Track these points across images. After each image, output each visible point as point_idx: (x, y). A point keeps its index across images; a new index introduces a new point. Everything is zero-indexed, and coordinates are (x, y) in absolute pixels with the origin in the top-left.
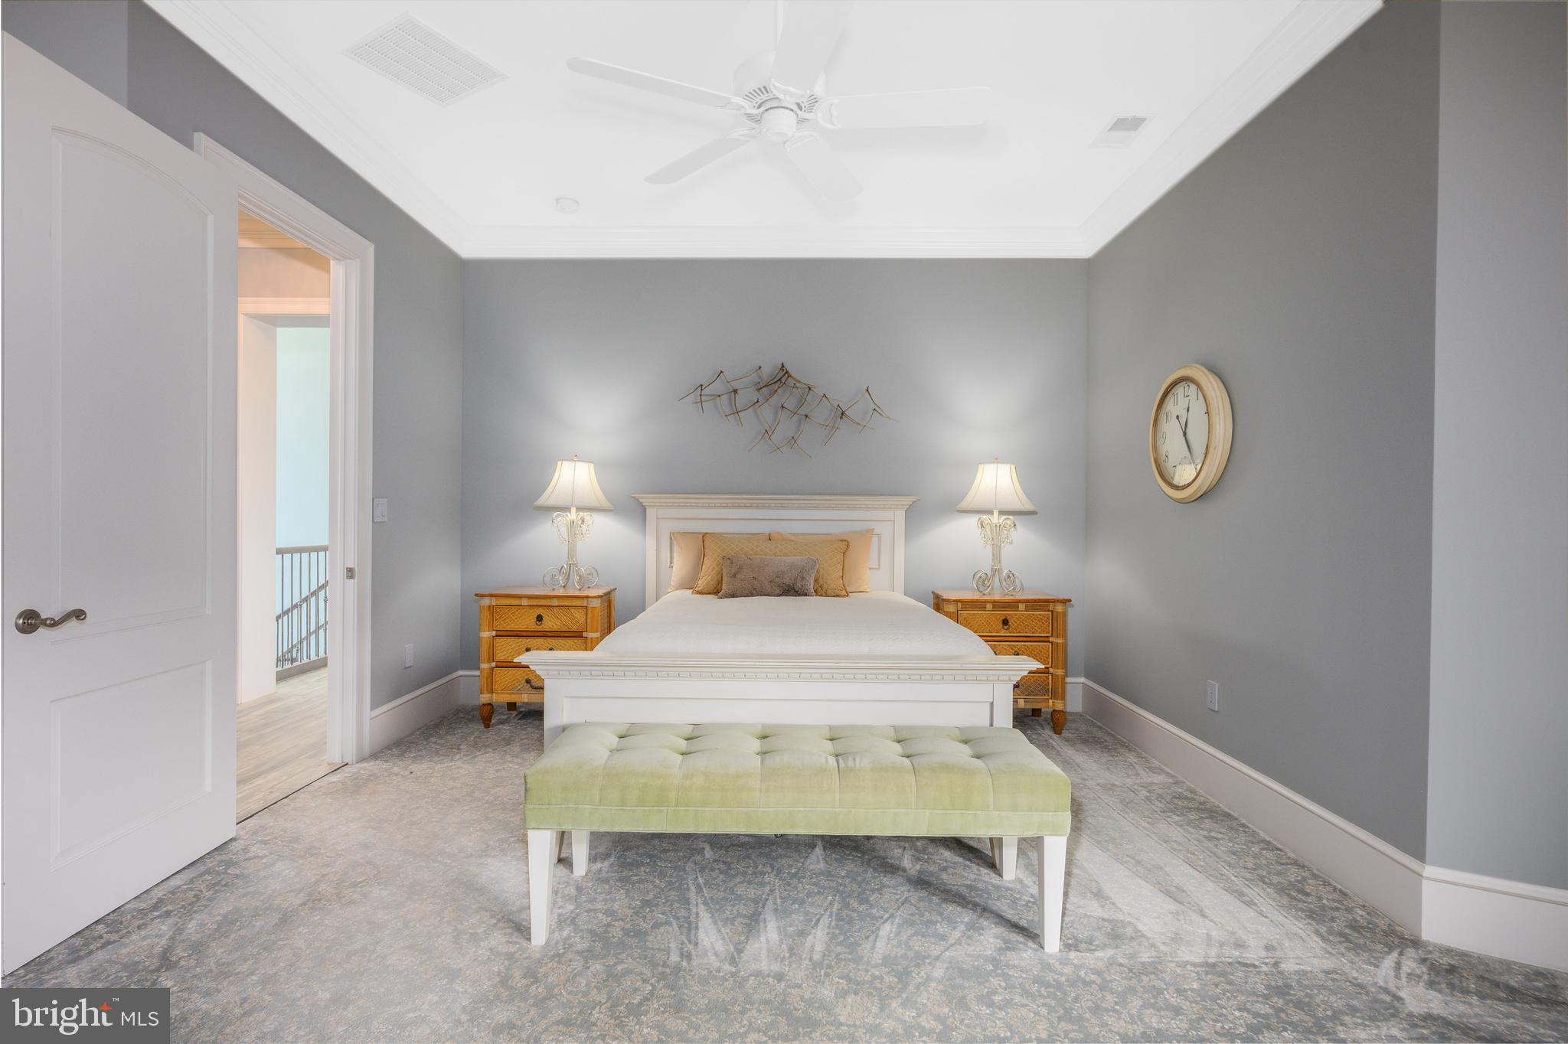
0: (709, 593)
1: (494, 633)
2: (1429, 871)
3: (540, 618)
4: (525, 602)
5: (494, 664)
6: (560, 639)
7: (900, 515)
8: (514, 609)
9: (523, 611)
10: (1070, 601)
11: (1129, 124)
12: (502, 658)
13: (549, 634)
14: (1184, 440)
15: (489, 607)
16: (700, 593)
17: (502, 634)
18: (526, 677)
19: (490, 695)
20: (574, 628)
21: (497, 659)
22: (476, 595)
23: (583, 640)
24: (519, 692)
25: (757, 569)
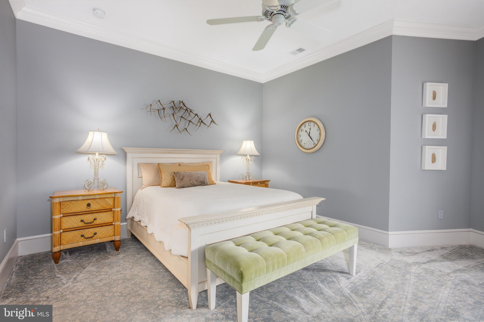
0: (168, 187)
1: (62, 215)
2: (390, 233)
3: (89, 205)
4: (80, 198)
5: (62, 231)
6: (100, 214)
7: (219, 156)
8: (73, 202)
9: (79, 203)
10: (270, 181)
11: (301, 50)
12: (67, 227)
13: (94, 212)
14: (309, 137)
15: (59, 202)
16: (164, 187)
17: (66, 215)
18: (81, 234)
19: (60, 246)
20: (108, 207)
21: (63, 228)
22: (50, 197)
23: (112, 212)
24: (78, 242)
25: (190, 176)
